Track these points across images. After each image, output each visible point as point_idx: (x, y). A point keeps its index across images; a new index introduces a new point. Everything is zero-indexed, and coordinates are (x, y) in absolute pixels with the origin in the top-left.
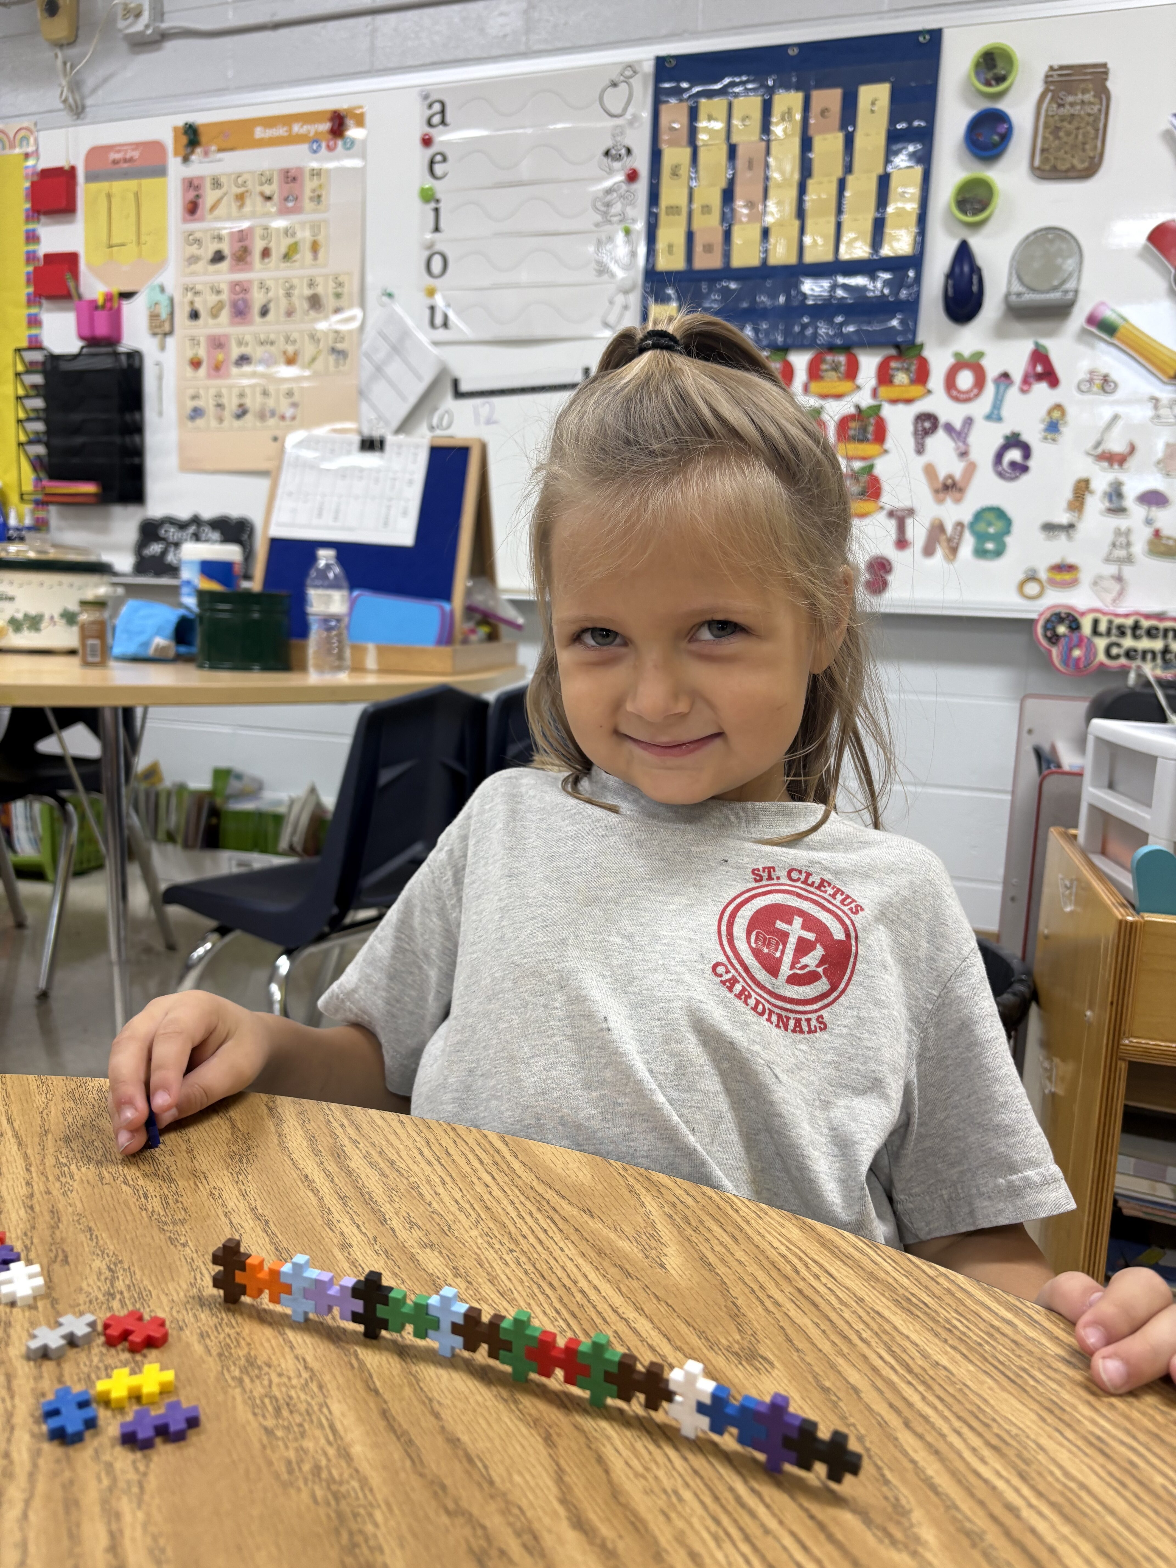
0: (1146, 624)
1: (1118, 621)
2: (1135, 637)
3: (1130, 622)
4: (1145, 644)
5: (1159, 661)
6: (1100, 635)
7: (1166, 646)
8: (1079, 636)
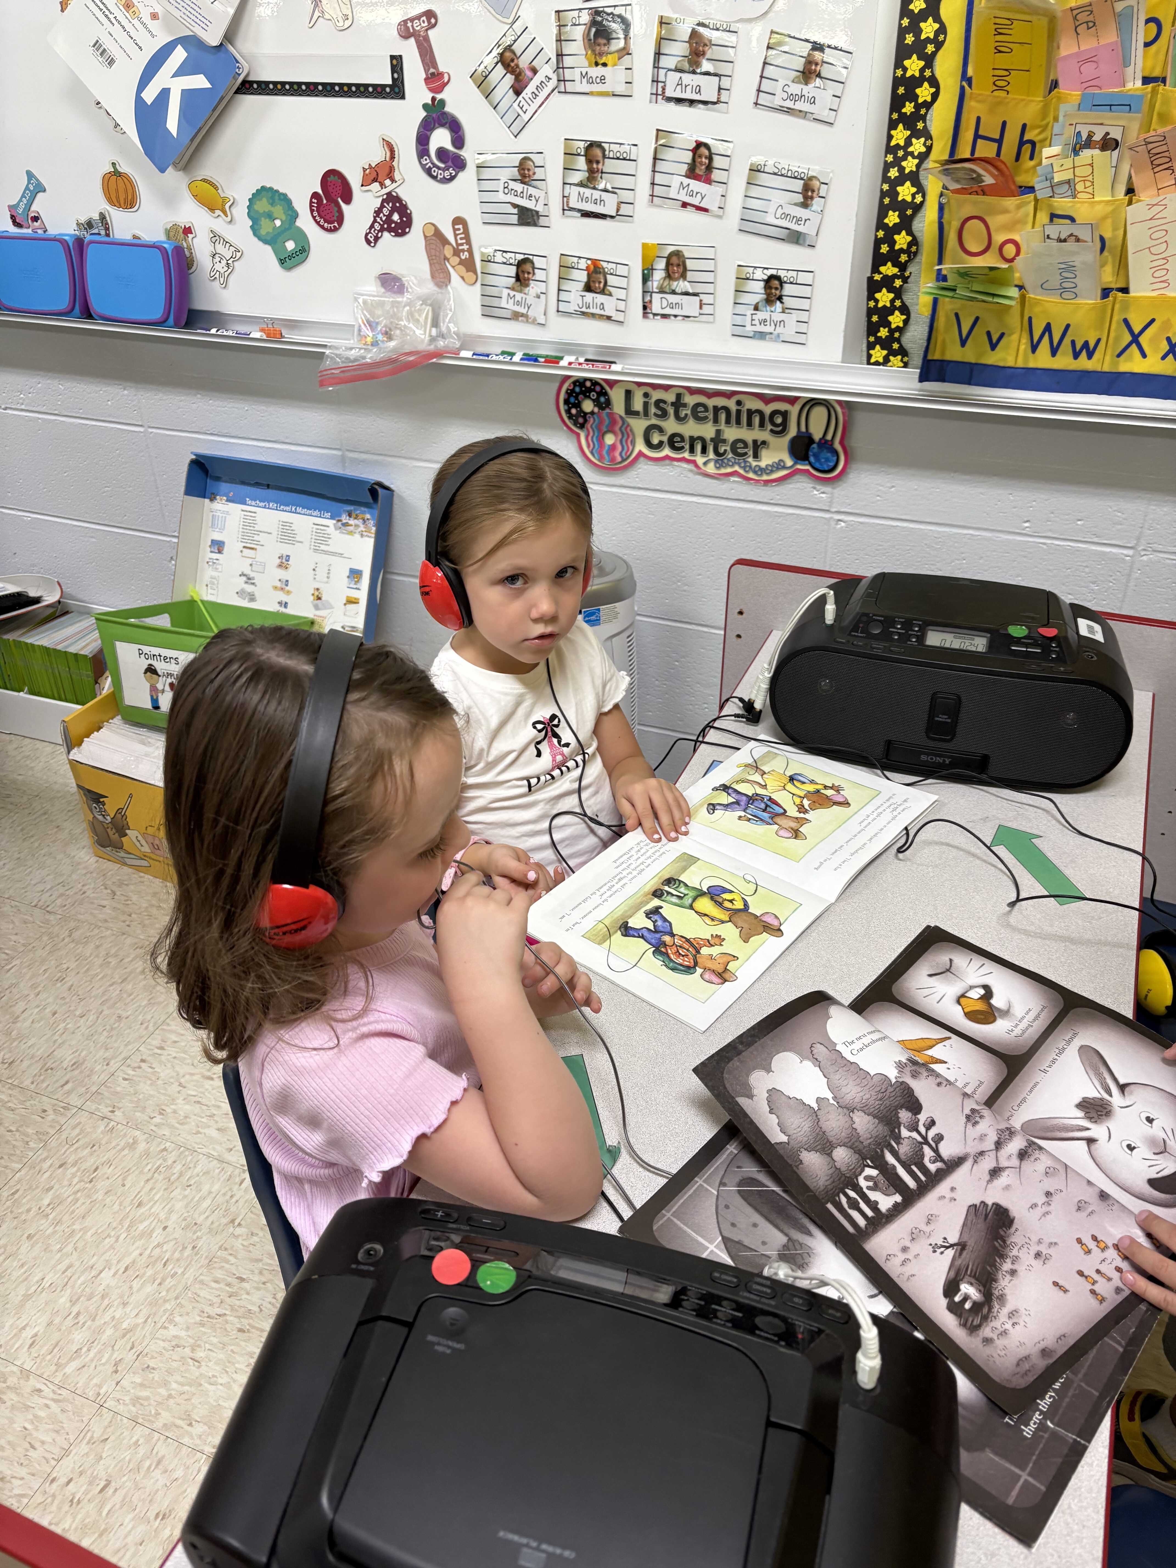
0: (690, 400)
1: (656, 395)
2: (680, 419)
3: (670, 397)
4: (691, 429)
5: (712, 455)
6: (636, 414)
7: (718, 432)
8: (611, 415)
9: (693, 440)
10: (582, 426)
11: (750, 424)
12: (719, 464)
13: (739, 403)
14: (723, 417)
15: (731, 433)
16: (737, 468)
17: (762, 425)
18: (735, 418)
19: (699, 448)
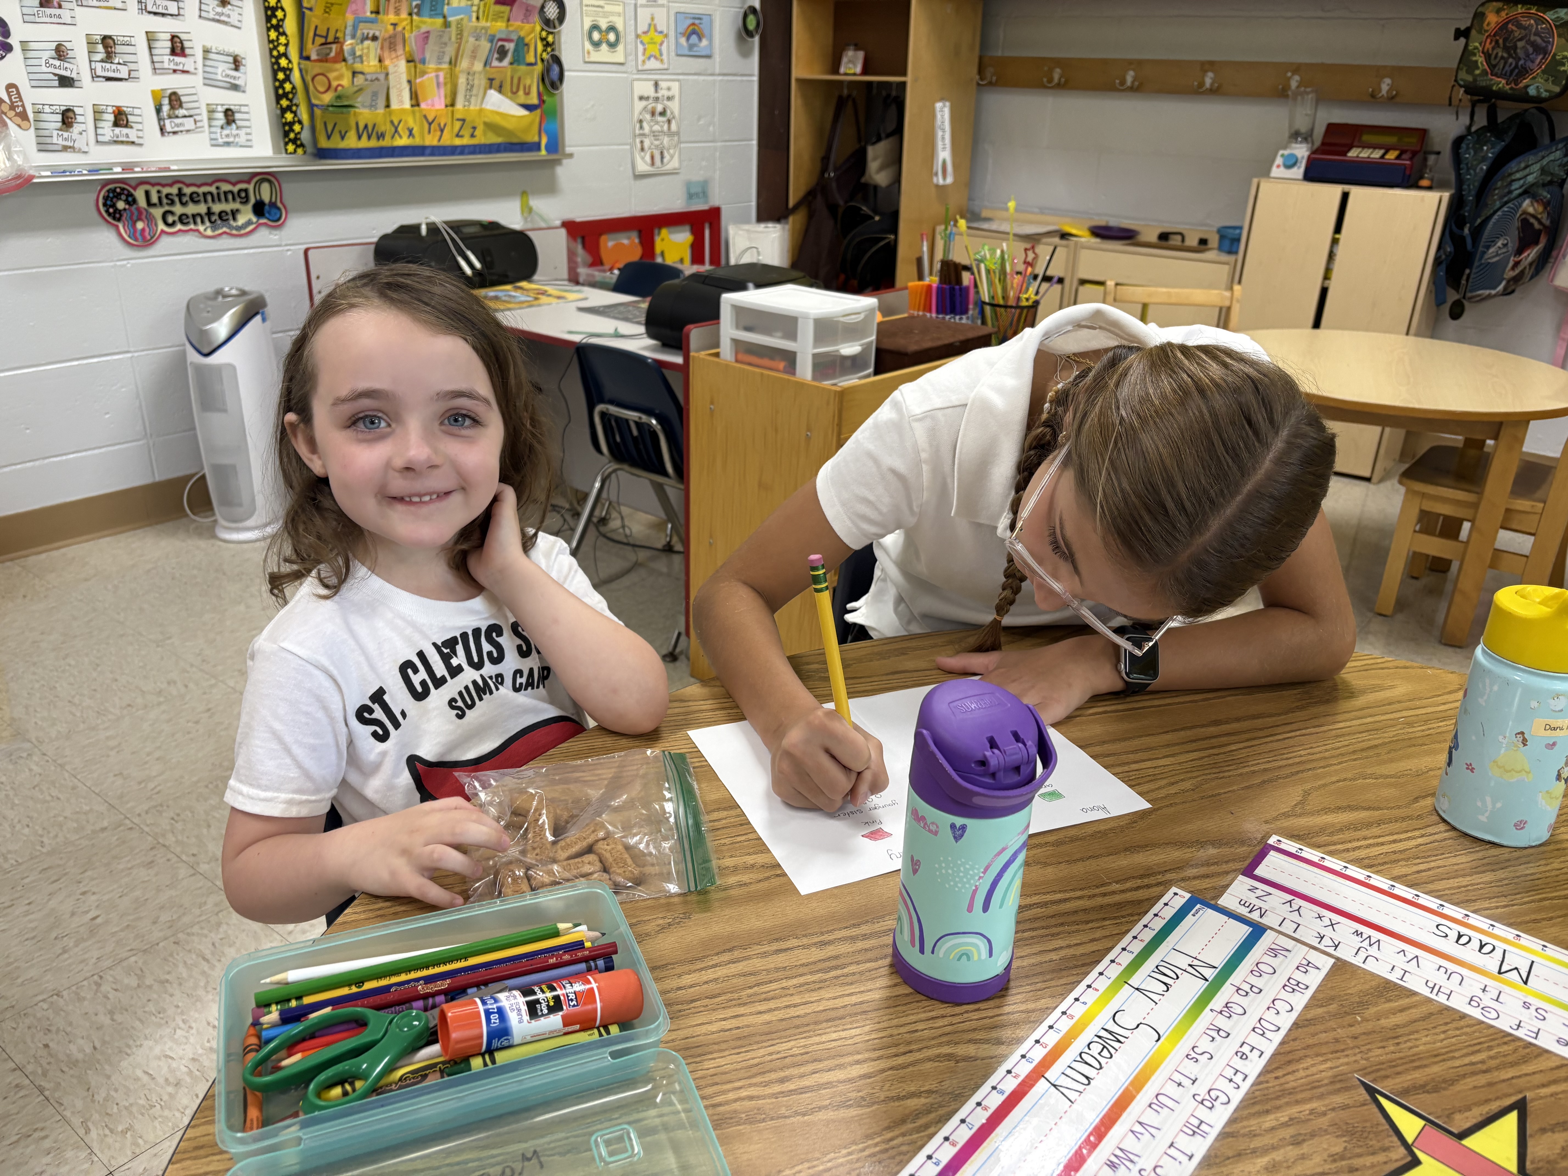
0: (188, 191)
1: (166, 191)
2: (183, 204)
3: (174, 190)
4: (191, 209)
5: (208, 224)
6: (154, 205)
7: (209, 209)
8: (138, 209)
9: (194, 216)
10: (119, 220)
11: (226, 200)
12: (214, 229)
13: (218, 188)
14: (209, 198)
15: (217, 208)
16: (225, 229)
17: (234, 199)
18: (217, 198)
19: (199, 220)
